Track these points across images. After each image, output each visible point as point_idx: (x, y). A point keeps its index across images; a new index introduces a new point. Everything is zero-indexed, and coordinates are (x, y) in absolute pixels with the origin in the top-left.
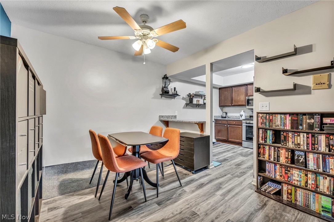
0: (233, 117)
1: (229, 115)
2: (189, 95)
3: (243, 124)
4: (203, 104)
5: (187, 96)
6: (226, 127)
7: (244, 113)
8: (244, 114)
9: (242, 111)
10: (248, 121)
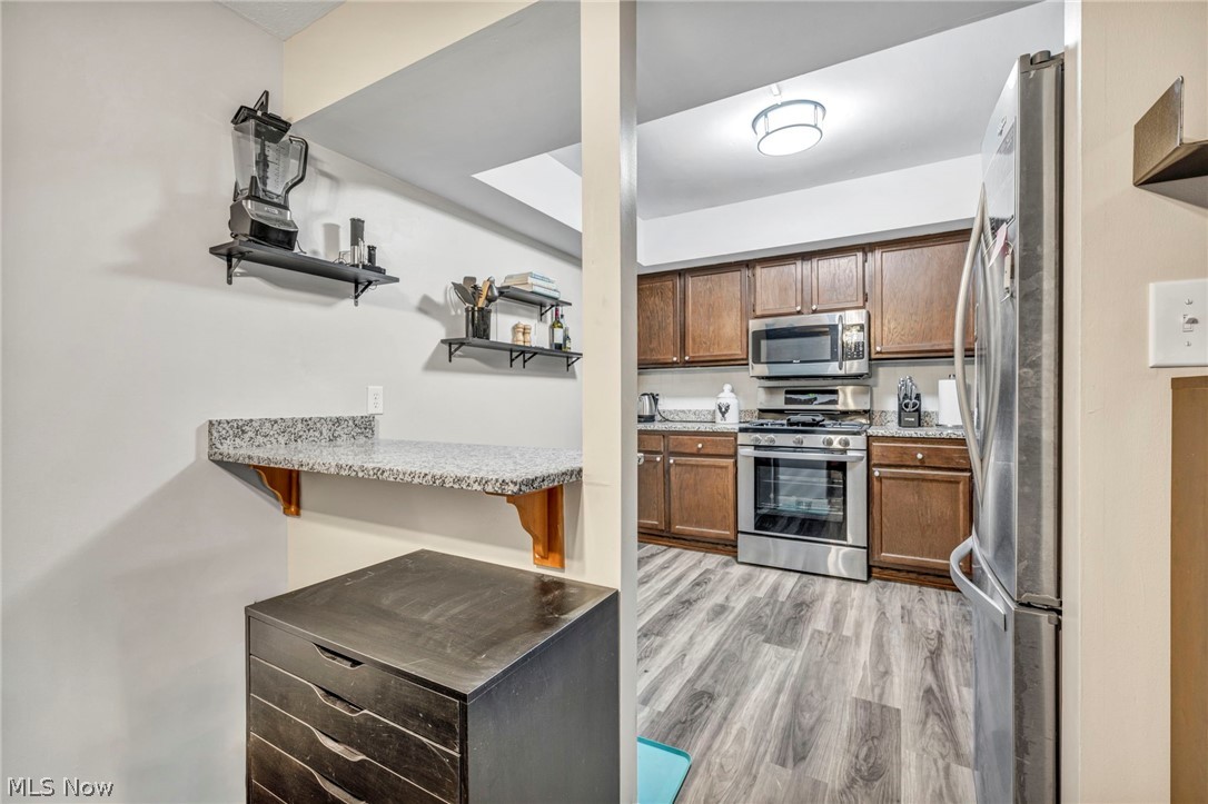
0: (681, 415)
1: (666, 405)
2: (468, 291)
3: (742, 451)
4: (547, 347)
5: (454, 297)
6: (660, 466)
7: (733, 395)
8: (736, 401)
9: (727, 387)
10: (764, 439)
